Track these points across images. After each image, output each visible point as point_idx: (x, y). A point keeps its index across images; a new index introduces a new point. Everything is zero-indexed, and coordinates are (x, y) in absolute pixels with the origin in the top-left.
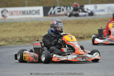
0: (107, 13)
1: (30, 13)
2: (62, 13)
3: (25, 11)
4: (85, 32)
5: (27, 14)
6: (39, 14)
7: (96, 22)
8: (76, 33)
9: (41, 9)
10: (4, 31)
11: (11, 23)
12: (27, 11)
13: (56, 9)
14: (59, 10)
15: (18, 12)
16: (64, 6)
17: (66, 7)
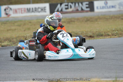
0: (119, 9)
1: (35, 10)
2: (70, 10)
3: (30, 9)
4: (95, 31)
5: (33, 11)
6: (45, 12)
7: (107, 19)
8: (85, 32)
9: (47, 6)
10: (8, 30)
11: (15, 22)
12: (32, 9)
13: (63, 5)
14: (67, 7)
15: (23, 10)
16: (72, 3)
17: (74, 4)
